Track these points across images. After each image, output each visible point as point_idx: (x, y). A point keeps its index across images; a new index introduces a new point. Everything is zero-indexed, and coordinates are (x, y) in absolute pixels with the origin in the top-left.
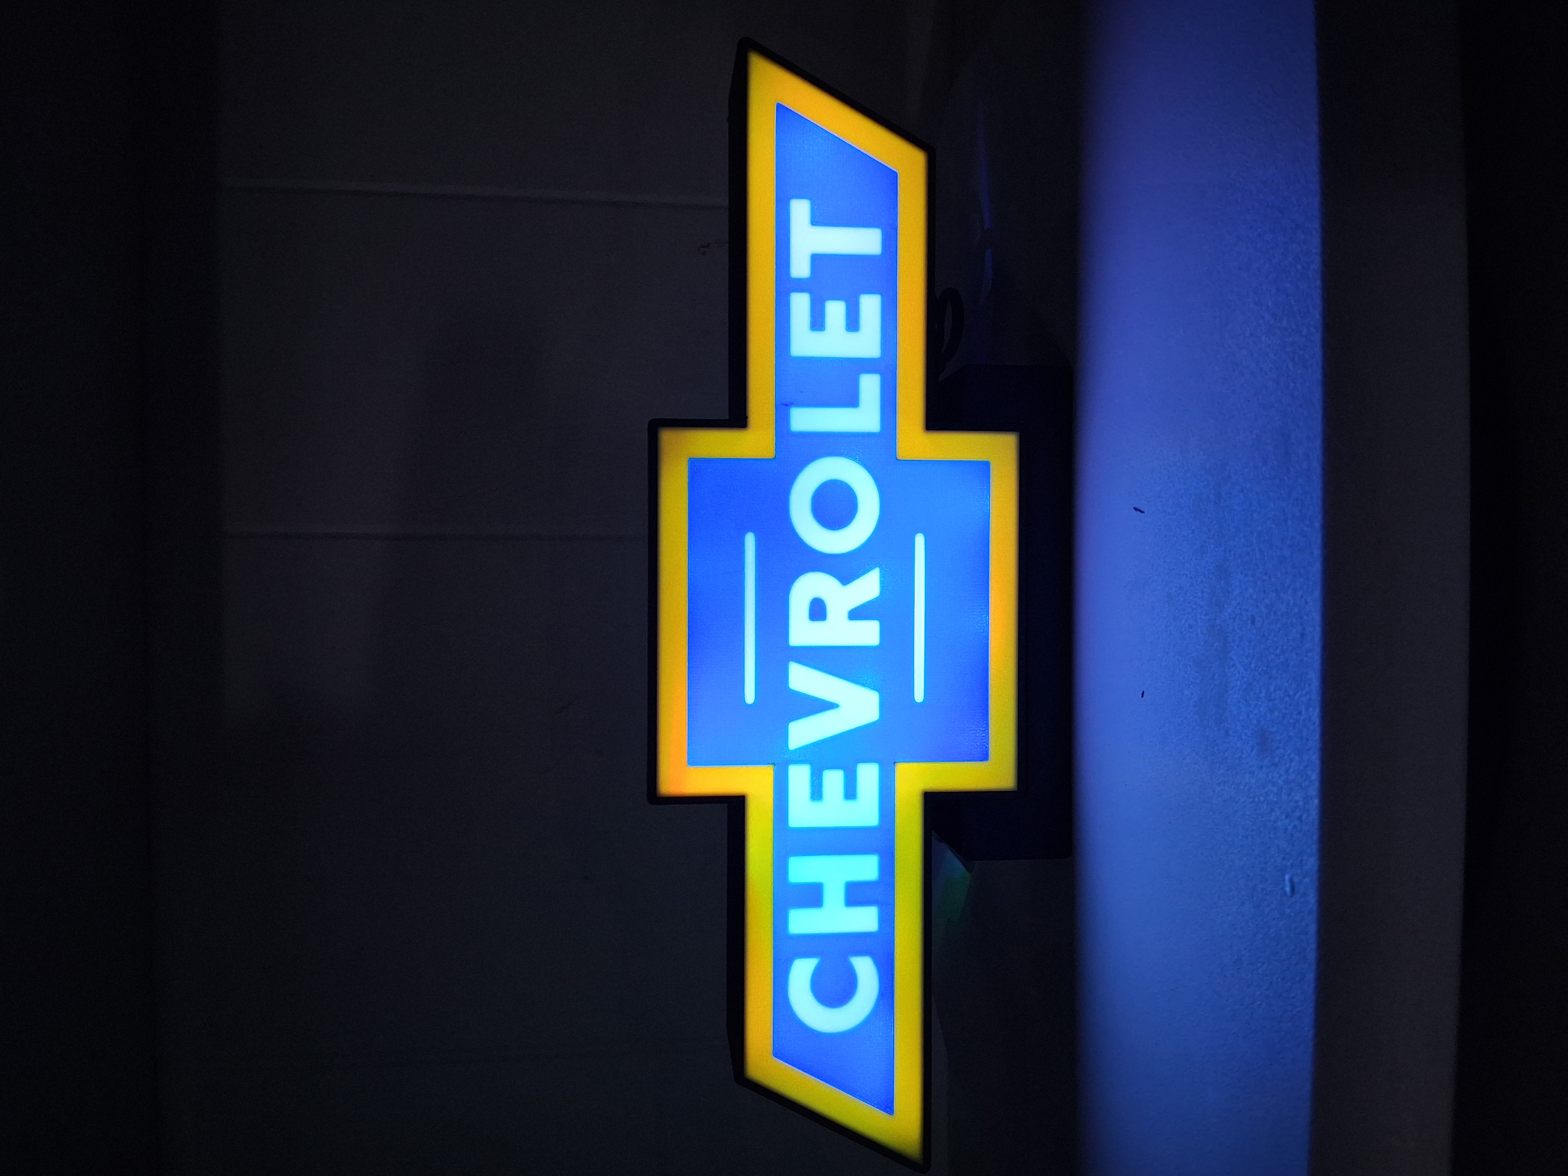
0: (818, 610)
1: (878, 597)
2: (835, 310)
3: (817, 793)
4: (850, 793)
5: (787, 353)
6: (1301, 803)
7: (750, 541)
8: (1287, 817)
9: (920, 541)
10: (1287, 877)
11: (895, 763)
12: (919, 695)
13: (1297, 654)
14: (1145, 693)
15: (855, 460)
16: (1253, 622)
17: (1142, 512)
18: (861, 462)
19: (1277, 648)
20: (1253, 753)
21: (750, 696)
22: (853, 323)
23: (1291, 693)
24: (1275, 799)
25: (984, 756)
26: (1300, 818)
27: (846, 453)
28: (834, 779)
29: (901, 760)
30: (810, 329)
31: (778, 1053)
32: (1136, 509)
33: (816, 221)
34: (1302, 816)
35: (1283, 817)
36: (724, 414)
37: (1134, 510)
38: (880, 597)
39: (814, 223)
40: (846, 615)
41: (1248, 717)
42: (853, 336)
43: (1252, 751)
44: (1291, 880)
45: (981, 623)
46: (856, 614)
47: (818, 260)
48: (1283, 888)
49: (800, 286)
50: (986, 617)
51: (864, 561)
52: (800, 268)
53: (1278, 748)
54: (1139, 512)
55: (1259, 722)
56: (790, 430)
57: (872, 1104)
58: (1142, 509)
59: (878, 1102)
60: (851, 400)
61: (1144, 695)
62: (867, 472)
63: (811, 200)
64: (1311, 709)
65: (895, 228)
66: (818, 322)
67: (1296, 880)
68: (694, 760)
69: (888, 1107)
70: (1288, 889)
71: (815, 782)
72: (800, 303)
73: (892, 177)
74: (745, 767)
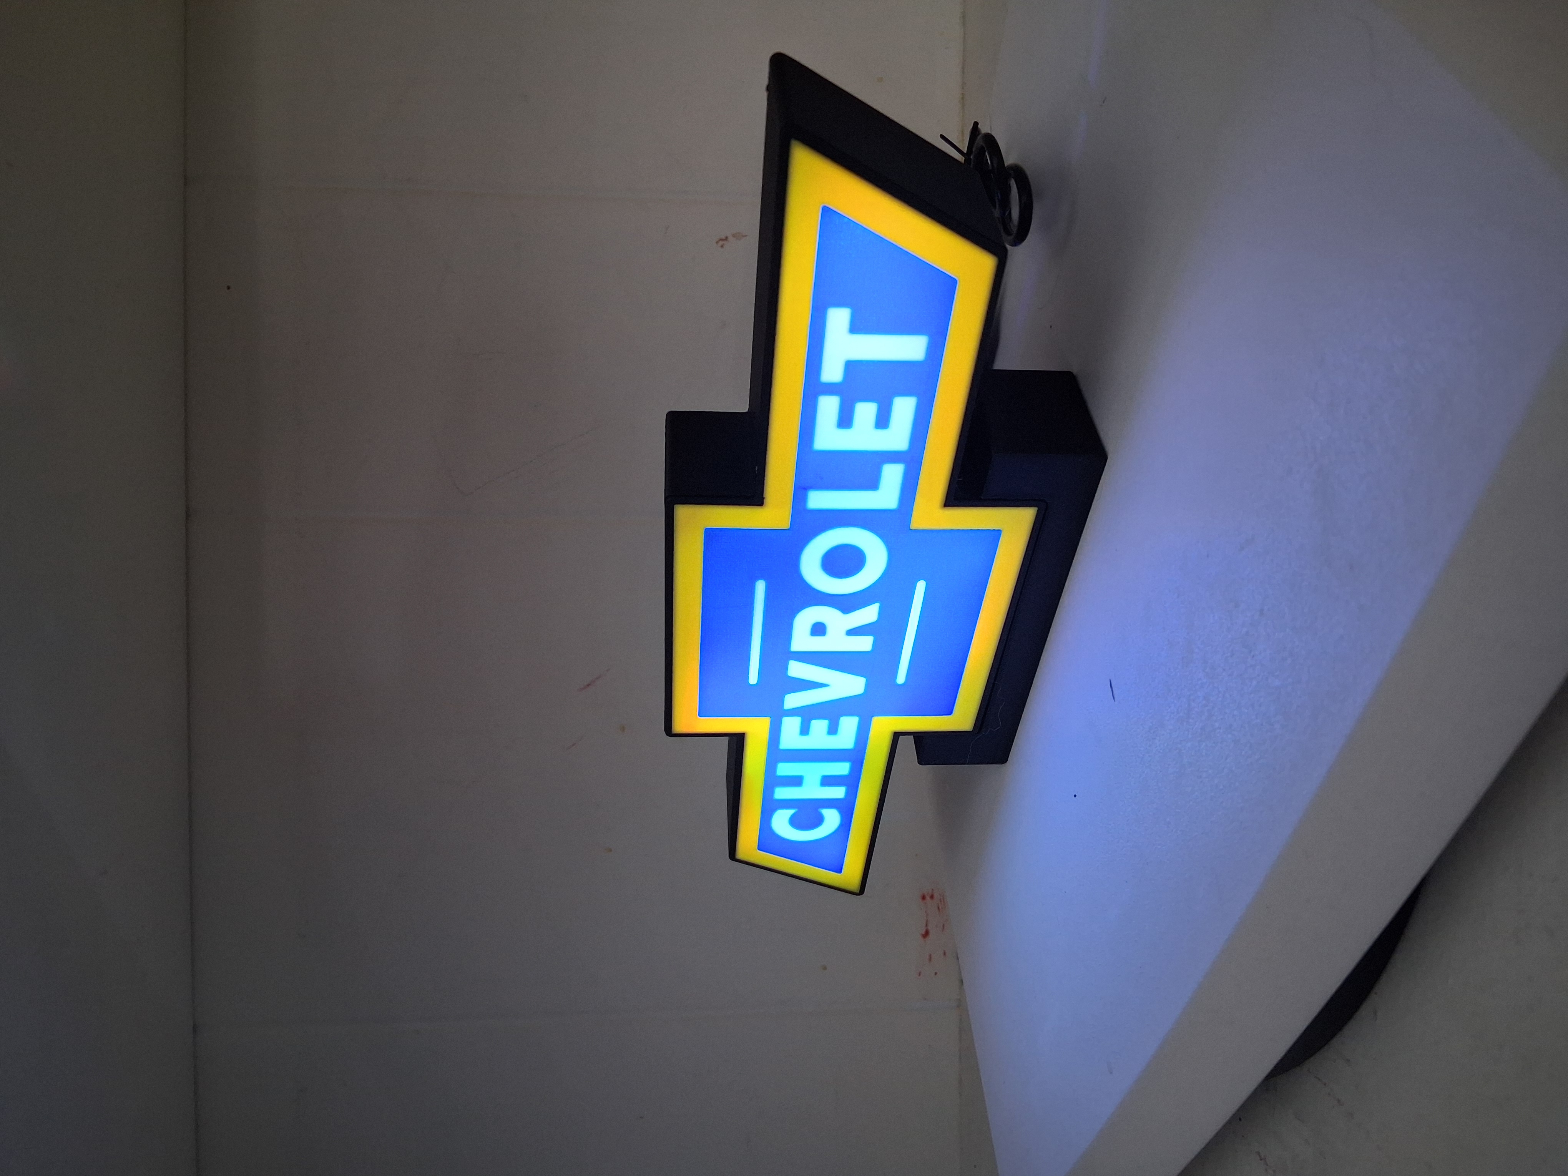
0: (819, 629)
1: (875, 621)
2: (866, 410)
3: (805, 732)
4: (832, 732)
5: (810, 446)
7: (761, 587)
9: (921, 586)
11: (872, 716)
12: (901, 680)
14: (1077, 796)
15: (869, 527)
18: (874, 531)
21: (753, 678)
22: (883, 421)
25: (949, 712)
27: (860, 524)
28: (820, 724)
29: (878, 715)
30: (836, 425)
33: (856, 328)
38: (877, 622)
39: (853, 331)
40: (844, 632)
42: (882, 432)
46: (853, 632)
47: (851, 367)
49: (830, 389)
51: (866, 599)
52: (832, 372)
54: (1112, 698)
56: (807, 509)
60: (872, 483)
62: (879, 538)
63: (852, 308)
65: (947, 334)
66: (845, 420)
68: (703, 713)
71: (804, 726)
72: (829, 405)
73: (950, 283)
74: (745, 718)
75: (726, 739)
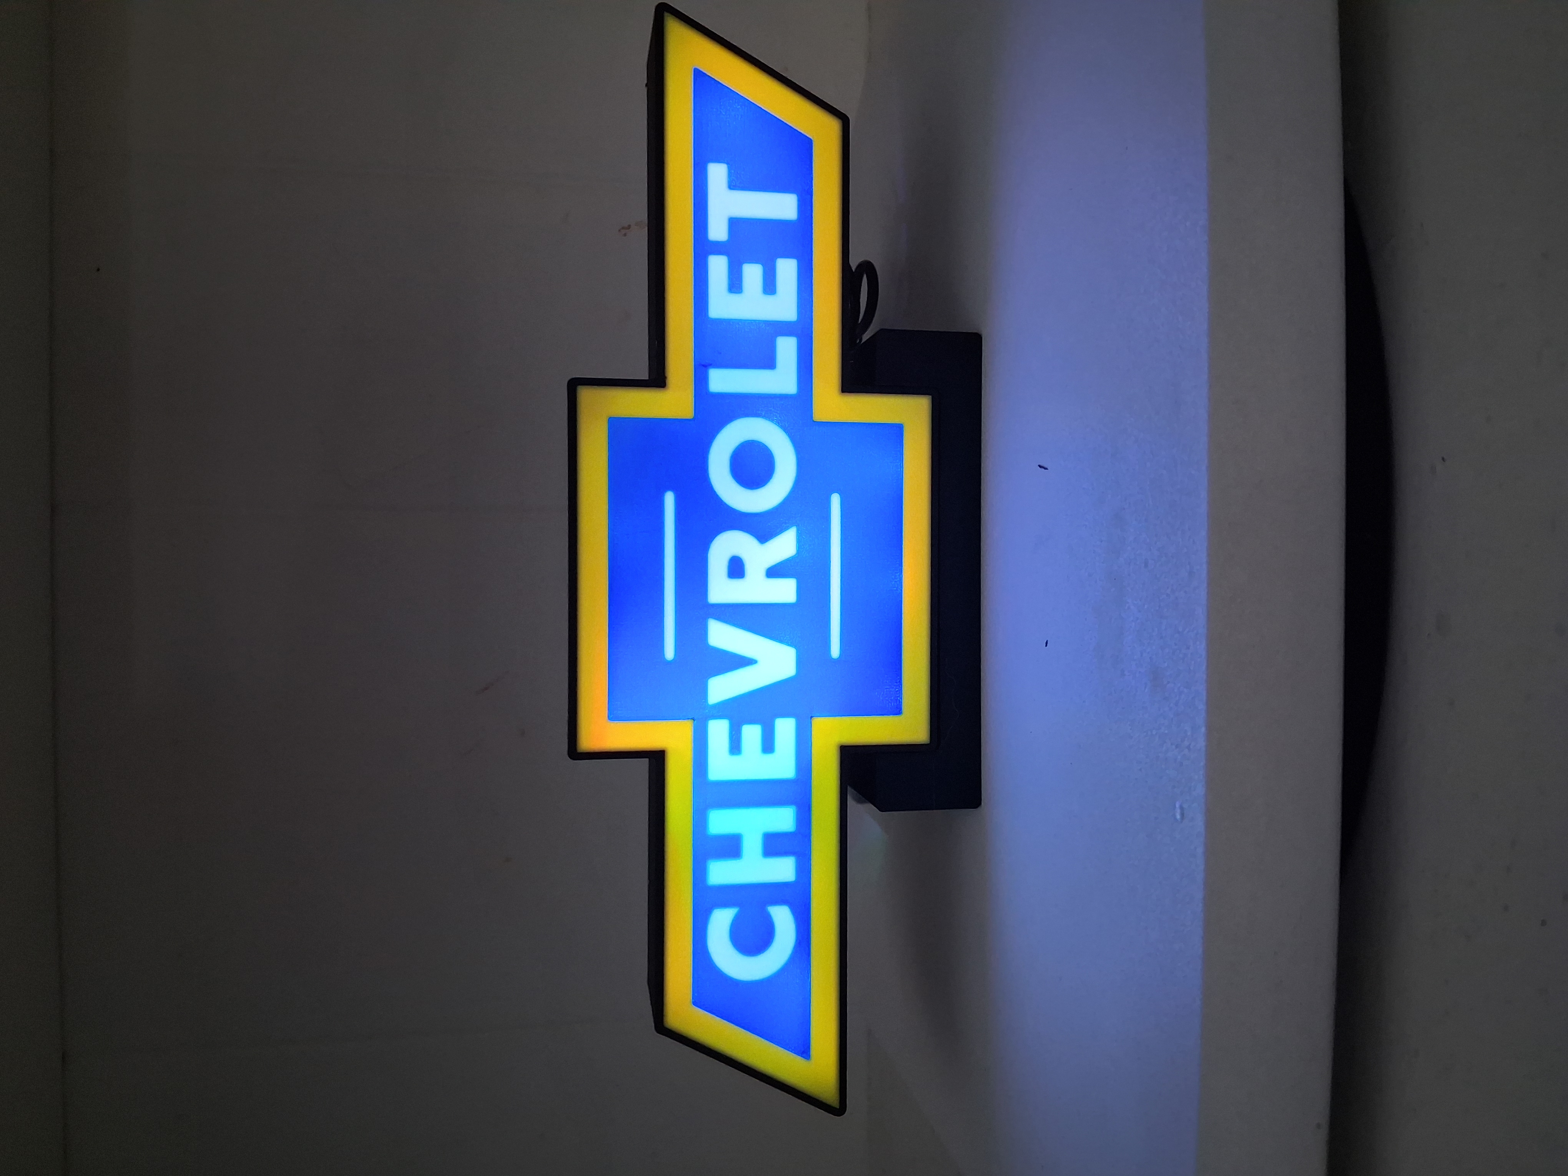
0: (736, 569)
1: (795, 555)
2: (752, 273)
3: (735, 746)
4: (768, 746)
5: (705, 314)
6: (1189, 733)
7: (670, 500)
8: (1177, 747)
9: (835, 501)
10: (1177, 806)
11: (812, 717)
12: (835, 651)
13: (1185, 592)
14: (1048, 642)
15: (772, 421)
16: (1146, 565)
17: (1046, 469)
18: (778, 423)
19: (1168, 588)
20: (1146, 690)
21: (669, 652)
22: (769, 286)
23: (1180, 629)
24: (1166, 732)
25: (898, 711)
26: (1188, 747)
27: (763, 414)
28: (752, 733)
29: (818, 715)
30: (727, 291)
31: (697, 1002)
32: (1040, 466)
33: (733, 185)
34: (1190, 745)
35: (1174, 747)
36: (643, 374)
37: (1039, 467)
38: (797, 555)
39: (732, 187)
40: (764, 573)
41: (1142, 656)
42: (770, 299)
43: (1145, 687)
44: (1181, 808)
45: (895, 581)
46: (774, 572)
47: (735, 224)
48: (1174, 816)
49: (718, 248)
50: (899, 575)
51: (782, 520)
52: (718, 231)
53: (1168, 682)
54: (1043, 469)
55: (1151, 658)
56: (709, 392)
57: (790, 1050)
58: (1045, 466)
59: (795, 1047)
60: (768, 362)
61: (1048, 645)
62: (784, 433)
63: (728, 164)
64: (1198, 643)
65: (810, 193)
66: (735, 285)
67: (1185, 806)
68: (614, 715)
69: (804, 1051)
70: (1178, 817)
71: (734, 737)
72: (718, 265)
73: (807, 144)
74: (664, 723)
75: (645, 761)
